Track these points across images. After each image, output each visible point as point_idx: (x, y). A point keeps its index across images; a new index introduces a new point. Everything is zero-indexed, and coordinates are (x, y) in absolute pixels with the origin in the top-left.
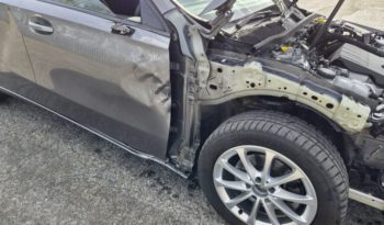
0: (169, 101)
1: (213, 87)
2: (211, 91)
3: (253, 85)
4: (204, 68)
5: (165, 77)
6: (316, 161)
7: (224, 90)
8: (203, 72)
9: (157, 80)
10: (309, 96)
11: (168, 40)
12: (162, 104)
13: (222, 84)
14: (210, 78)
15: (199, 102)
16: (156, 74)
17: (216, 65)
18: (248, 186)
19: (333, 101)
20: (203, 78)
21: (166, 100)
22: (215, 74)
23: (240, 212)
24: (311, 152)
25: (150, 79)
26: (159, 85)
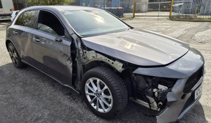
0: (72, 63)
1: (84, 58)
2: (84, 60)
3: (94, 57)
4: (81, 52)
5: (69, 55)
6: (109, 81)
7: (87, 59)
8: (81, 53)
9: (67, 56)
10: (107, 60)
11: (71, 43)
12: (69, 64)
13: (86, 57)
14: (83, 55)
15: (82, 64)
16: (67, 54)
17: (85, 51)
18: (95, 94)
19: (113, 62)
20: (81, 55)
21: (71, 63)
22: (85, 54)
23: (94, 106)
24: (107, 78)
25: (66, 56)
26: (68, 58)
